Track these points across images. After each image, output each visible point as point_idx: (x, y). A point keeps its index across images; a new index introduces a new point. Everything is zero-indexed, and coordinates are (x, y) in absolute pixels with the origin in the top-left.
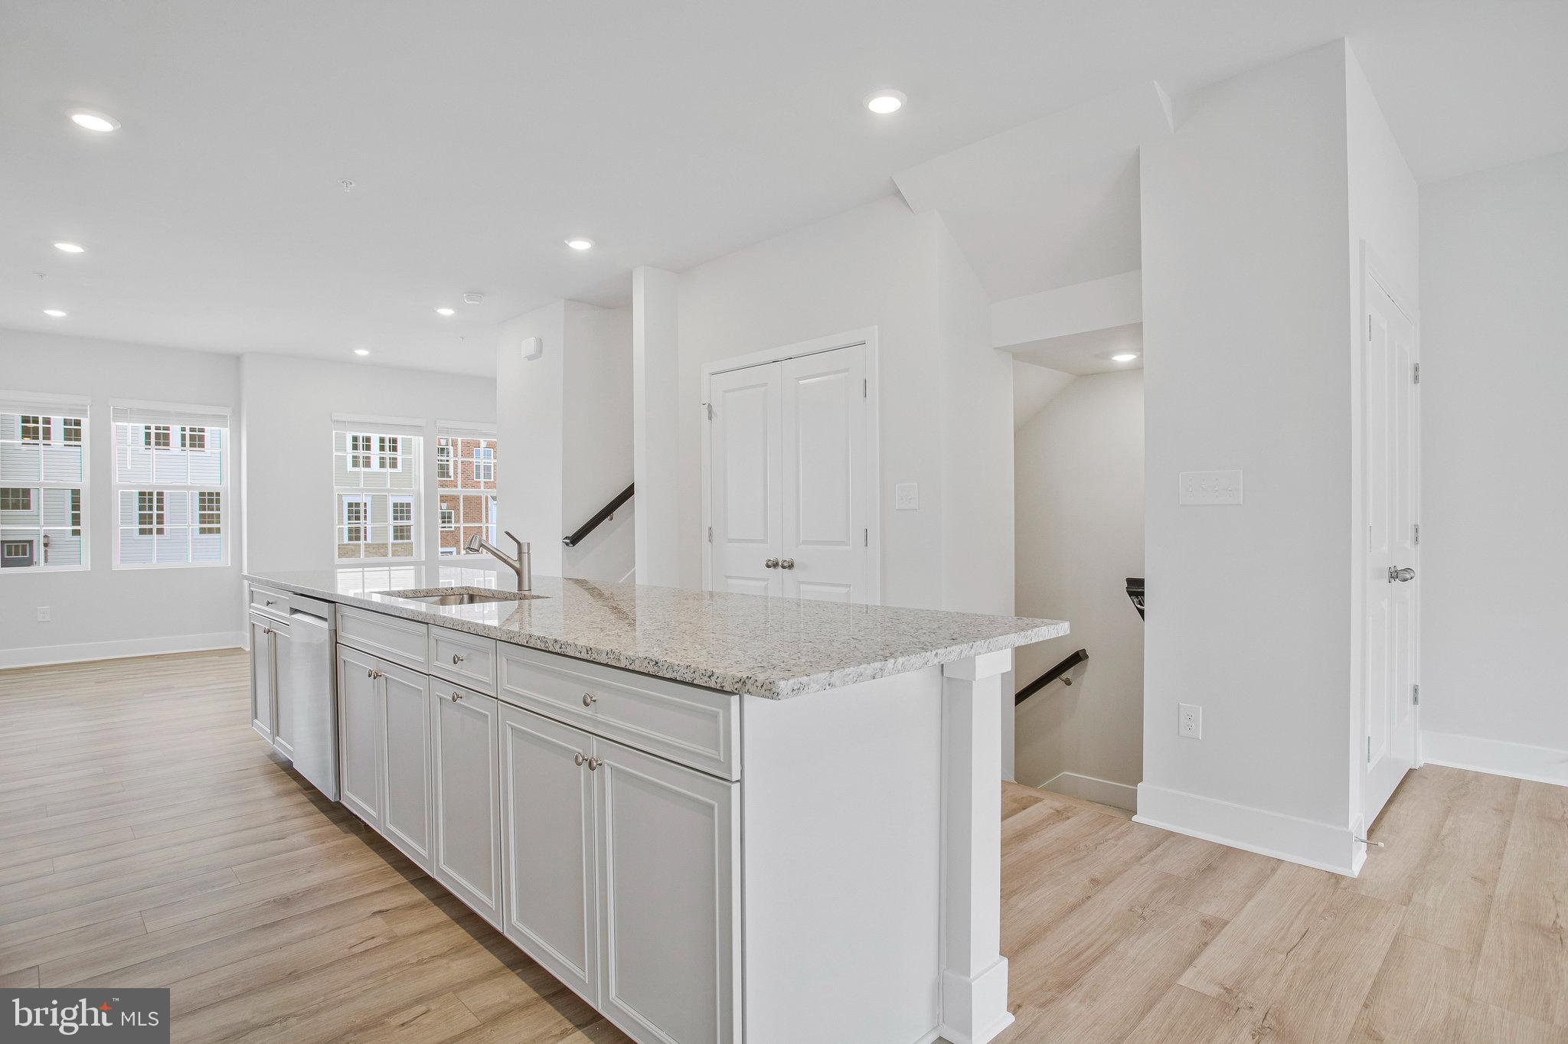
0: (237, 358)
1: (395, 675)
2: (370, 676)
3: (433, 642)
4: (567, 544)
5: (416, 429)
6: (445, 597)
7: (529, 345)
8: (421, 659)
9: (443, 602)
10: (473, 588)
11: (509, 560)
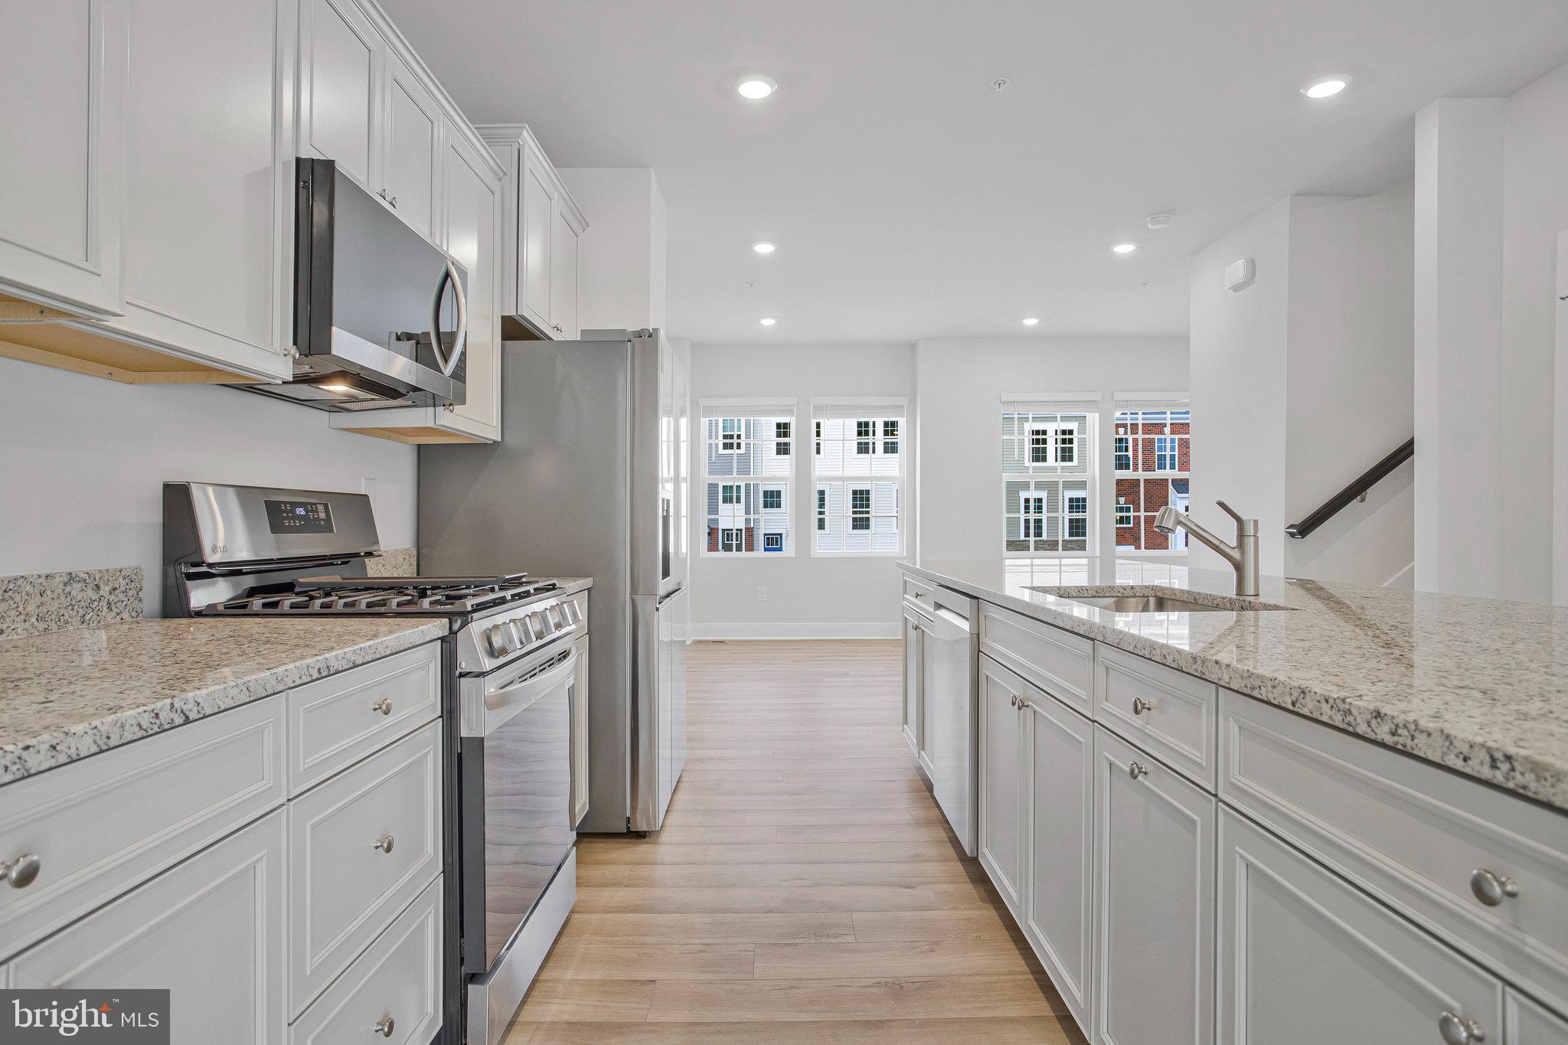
0: (913, 346)
1: (1049, 712)
2: (1013, 704)
3: (1100, 671)
4: (1292, 535)
5: (1091, 404)
6: (1121, 599)
7: (1237, 270)
8: (1082, 694)
9: (1120, 607)
10: (1162, 589)
11: (1222, 546)
